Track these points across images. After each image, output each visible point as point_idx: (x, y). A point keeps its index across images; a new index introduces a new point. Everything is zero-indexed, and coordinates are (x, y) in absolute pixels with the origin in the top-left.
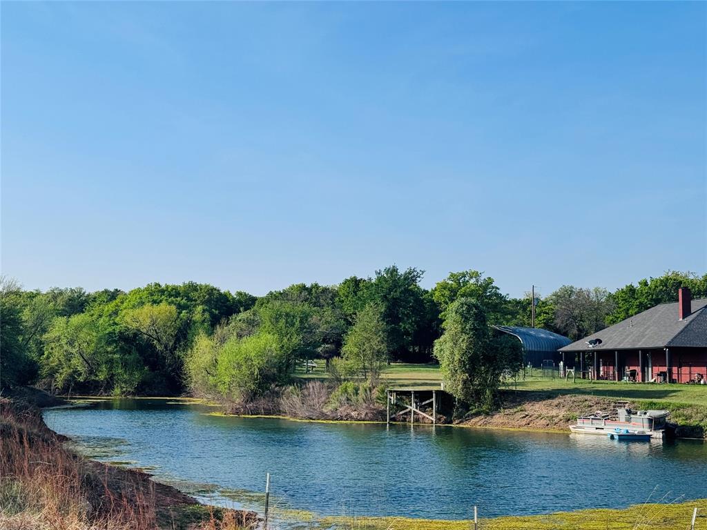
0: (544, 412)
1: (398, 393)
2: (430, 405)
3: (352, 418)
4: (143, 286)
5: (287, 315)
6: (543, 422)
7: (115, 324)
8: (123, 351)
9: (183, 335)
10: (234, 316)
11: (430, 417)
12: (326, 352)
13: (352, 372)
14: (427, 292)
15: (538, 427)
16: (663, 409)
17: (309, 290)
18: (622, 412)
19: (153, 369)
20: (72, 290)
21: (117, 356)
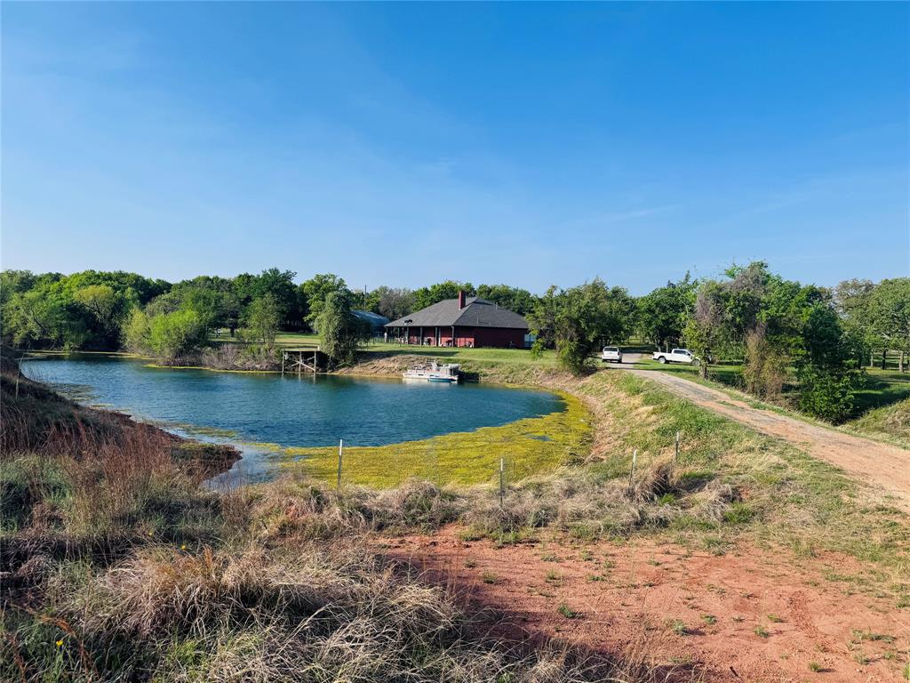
0: (385, 365)
1: (289, 353)
2: (312, 361)
3: (257, 369)
4: (81, 272)
5: (205, 298)
6: (385, 371)
7: (62, 299)
8: (68, 318)
9: (119, 308)
10: (159, 296)
11: (312, 369)
12: (231, 324)
13: (253, 337)
14: (296, 286)
15: (382, 374)
16: (456, 362)
17: (212, 281)
18: (434, 365)
19: (94, 331)
20: (21, 272)
21: (64, 322)
